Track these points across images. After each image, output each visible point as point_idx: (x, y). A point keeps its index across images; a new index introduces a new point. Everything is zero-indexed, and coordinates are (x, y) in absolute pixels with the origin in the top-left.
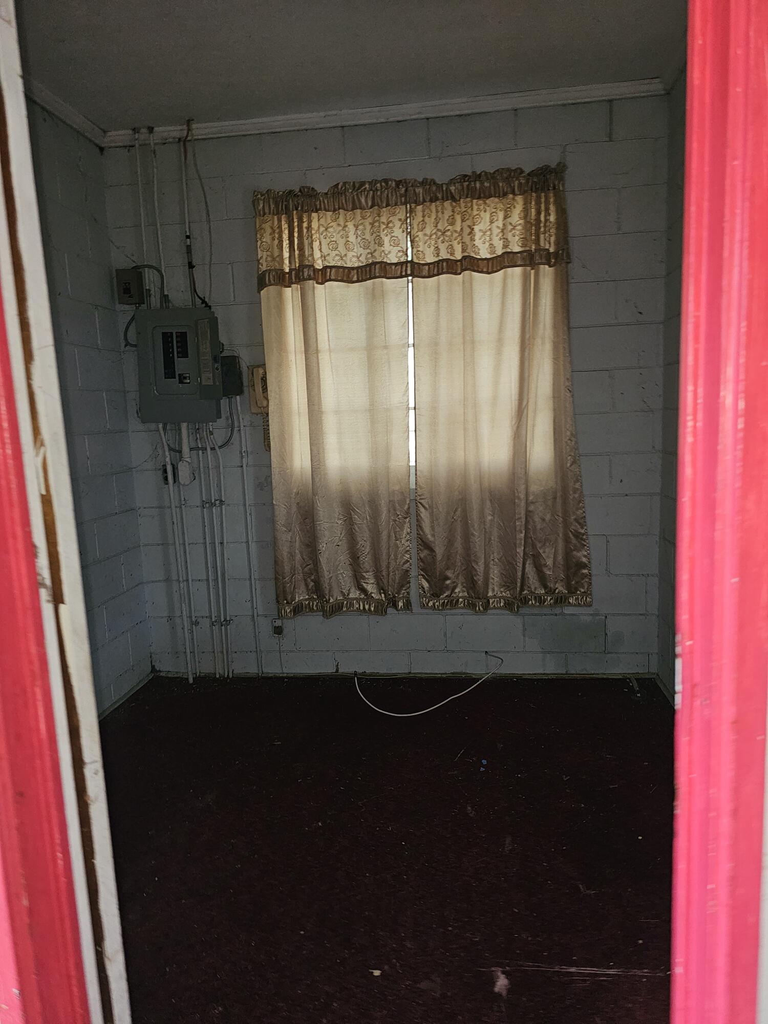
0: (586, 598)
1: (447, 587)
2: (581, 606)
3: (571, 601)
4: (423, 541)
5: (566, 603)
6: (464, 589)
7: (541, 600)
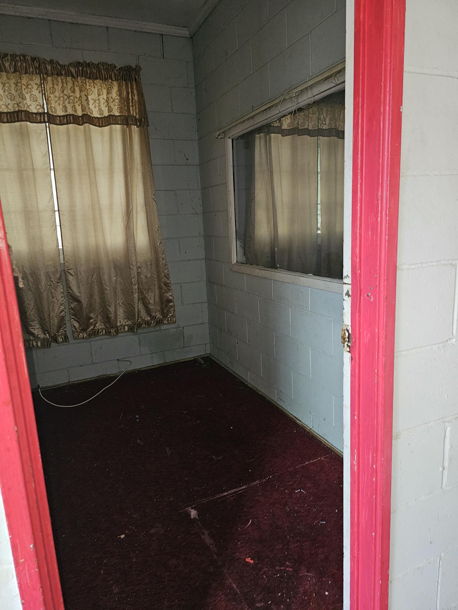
0: (173, 319)
1: (91, 324)
2: (170, 324)
3: (165, 322)
4: (72, 297)
5: (162, 324)
6: (102, 324)
7: (148, 324)
